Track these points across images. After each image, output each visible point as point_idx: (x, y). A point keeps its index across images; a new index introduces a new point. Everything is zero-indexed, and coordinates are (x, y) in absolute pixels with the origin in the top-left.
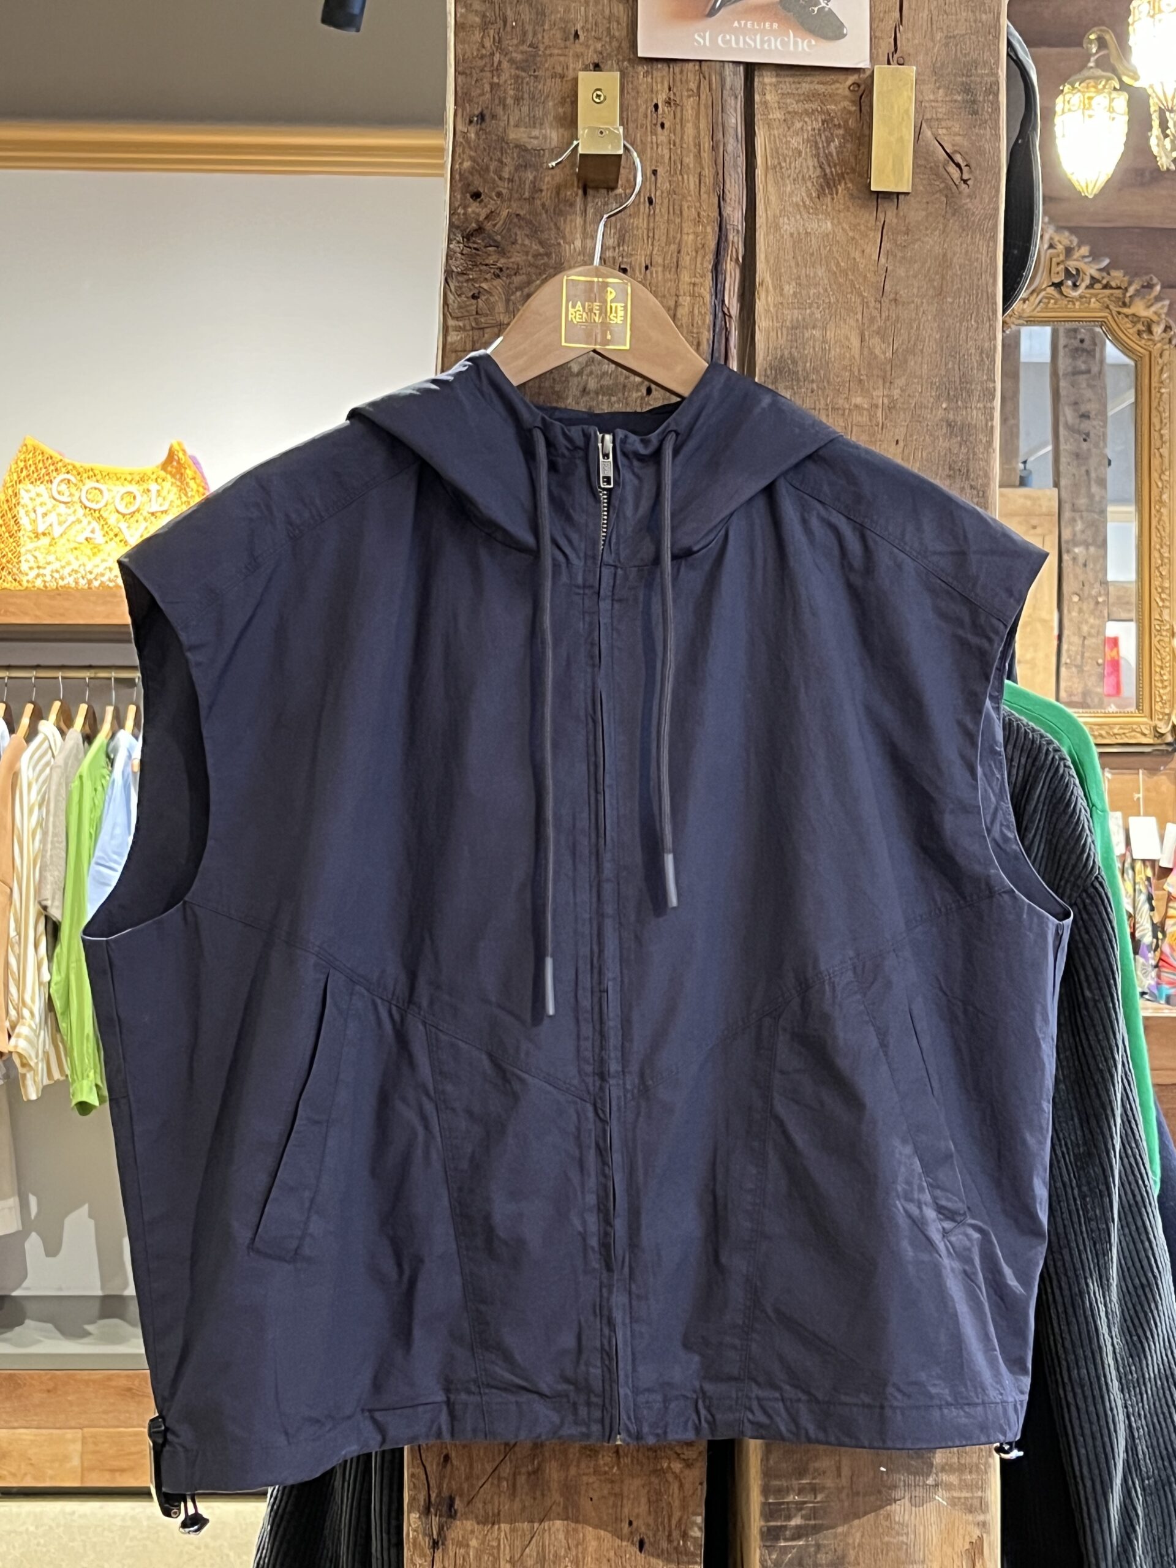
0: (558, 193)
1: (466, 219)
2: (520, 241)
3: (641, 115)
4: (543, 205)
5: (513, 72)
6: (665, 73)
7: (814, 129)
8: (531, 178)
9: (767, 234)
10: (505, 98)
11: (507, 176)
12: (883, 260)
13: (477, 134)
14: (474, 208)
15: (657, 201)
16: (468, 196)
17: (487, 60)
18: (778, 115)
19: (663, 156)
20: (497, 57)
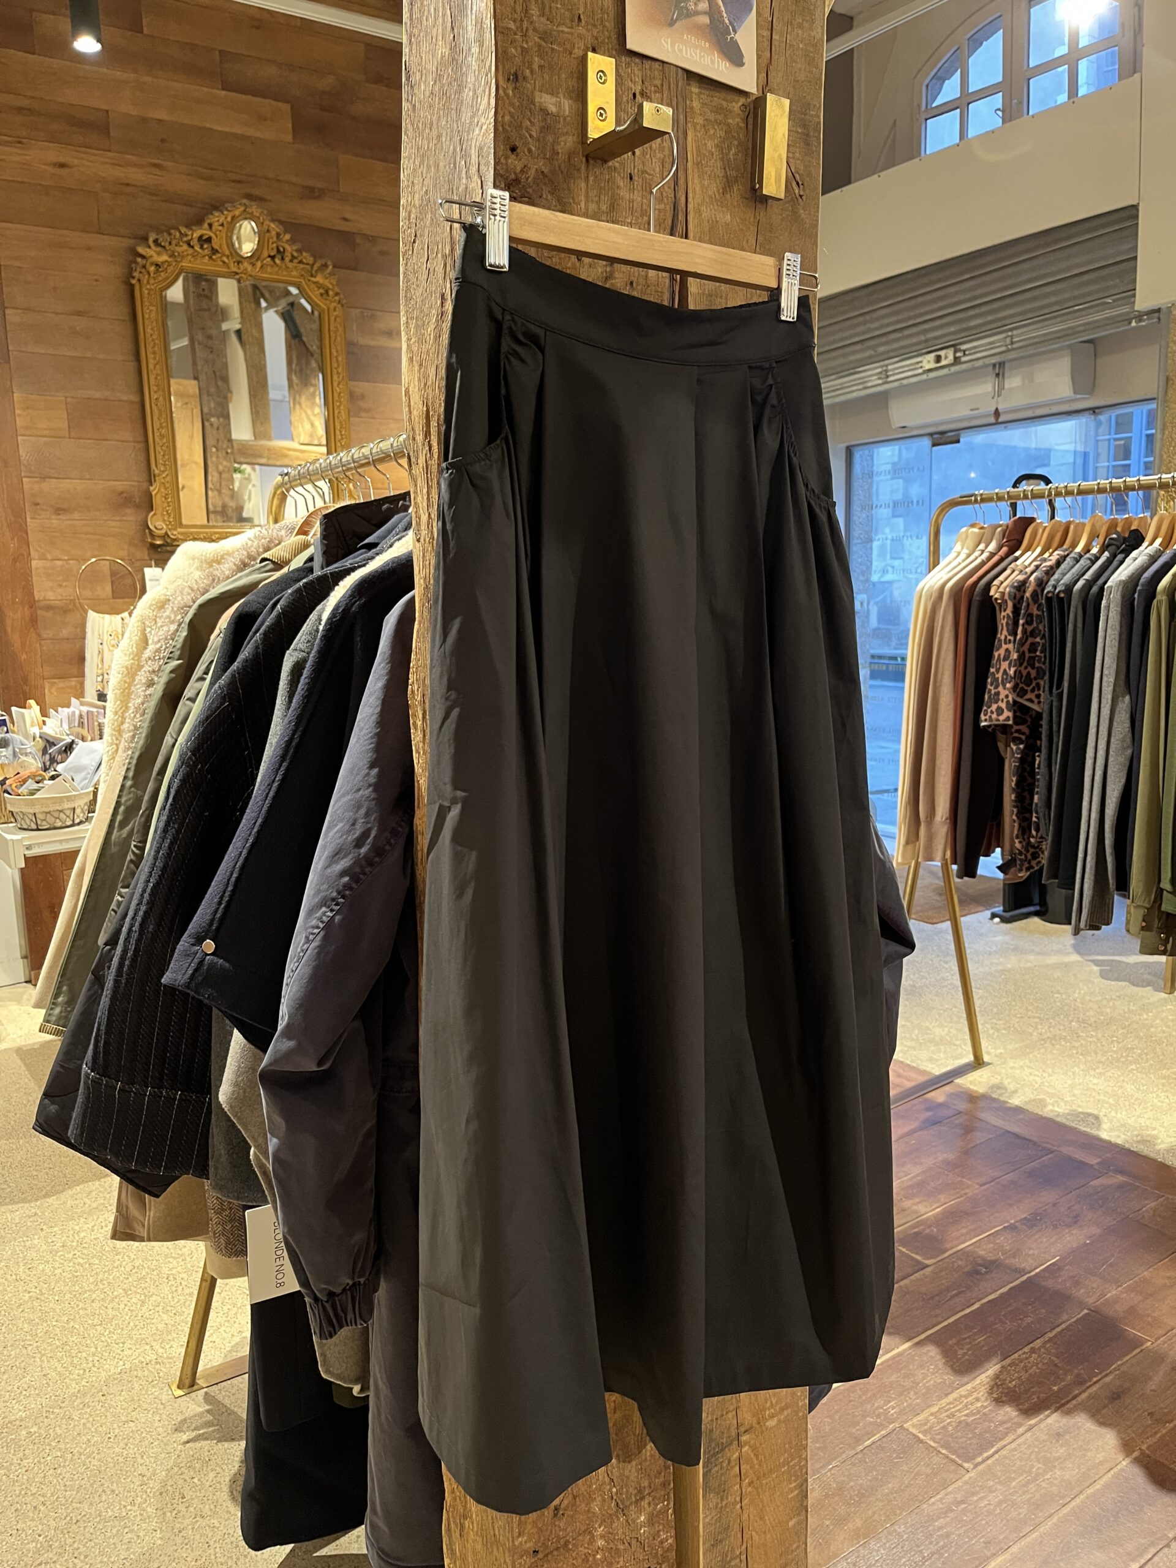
0: (569, 160)
1: (507, 171)
2: (544, 196)
4: (560, 167)
5: (537, 40)
6: (640, 67)
7: (720, 137)
8: (551, 140)
9: (694, 218)
10: (532, 64)
11: (534, 134)
13: (513, 92)
14: (513, 161)
15: (636, 178)
16: (508, 147)
17: (518, 24)
18: (700, 120)
20: (525, 24)
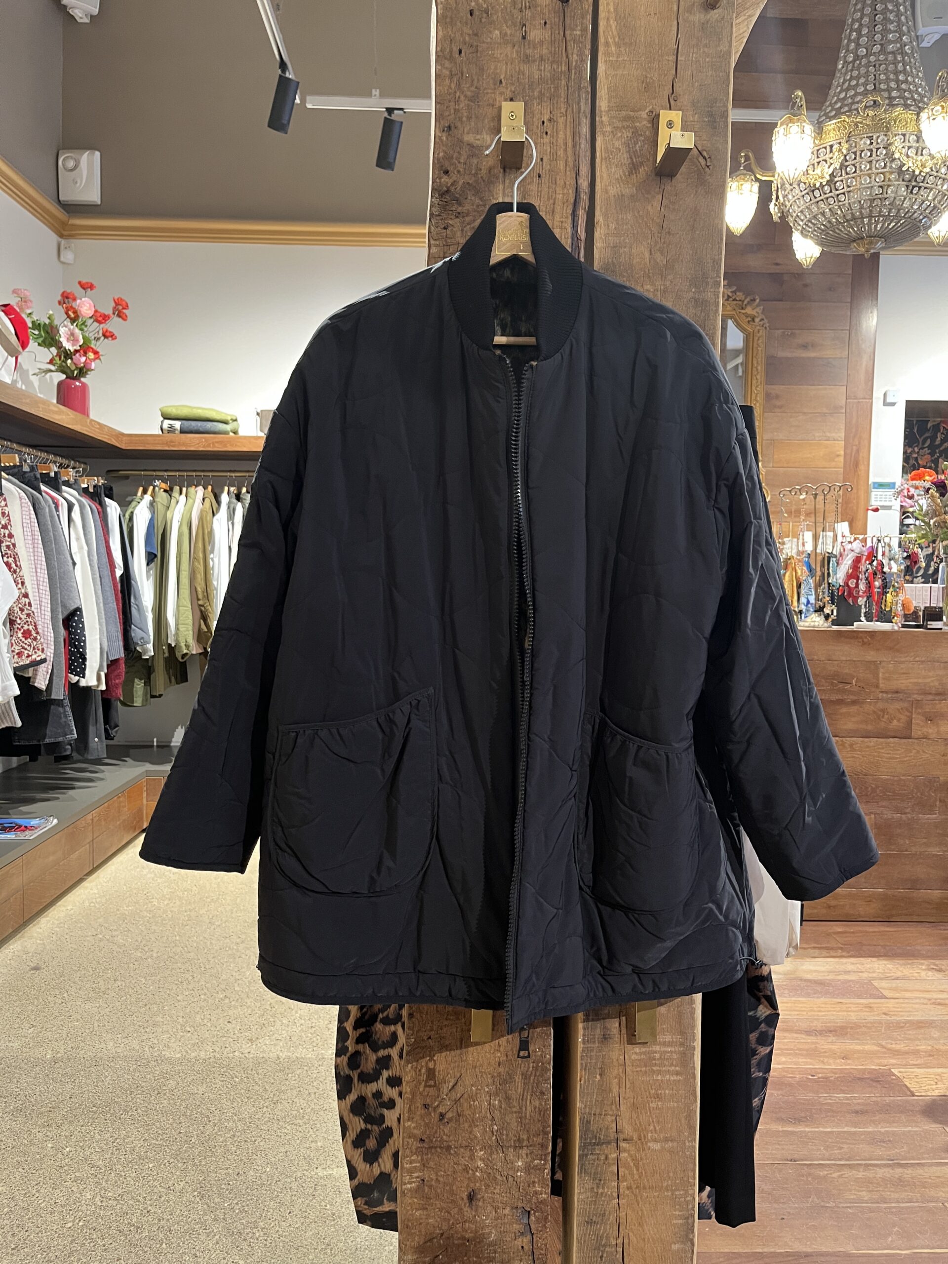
0: (490, 172)
1: (440, 185)
2: (469, 198)
3: (535, 126)
4: (482, 177)
5: (466, 102)
6: (548, 103)
7: (627, 137)
8: (476, 162)
9: (601, 195)
10: (462, 117)
11: (462, 161)
12: (662, 209)
13: (447, 138)
14: (445, 179)
15: (543, 176)
16: (442, 171)
17: (452, 95)
18: (609, 129)
19: (546, 150)
20: (458, 94)
